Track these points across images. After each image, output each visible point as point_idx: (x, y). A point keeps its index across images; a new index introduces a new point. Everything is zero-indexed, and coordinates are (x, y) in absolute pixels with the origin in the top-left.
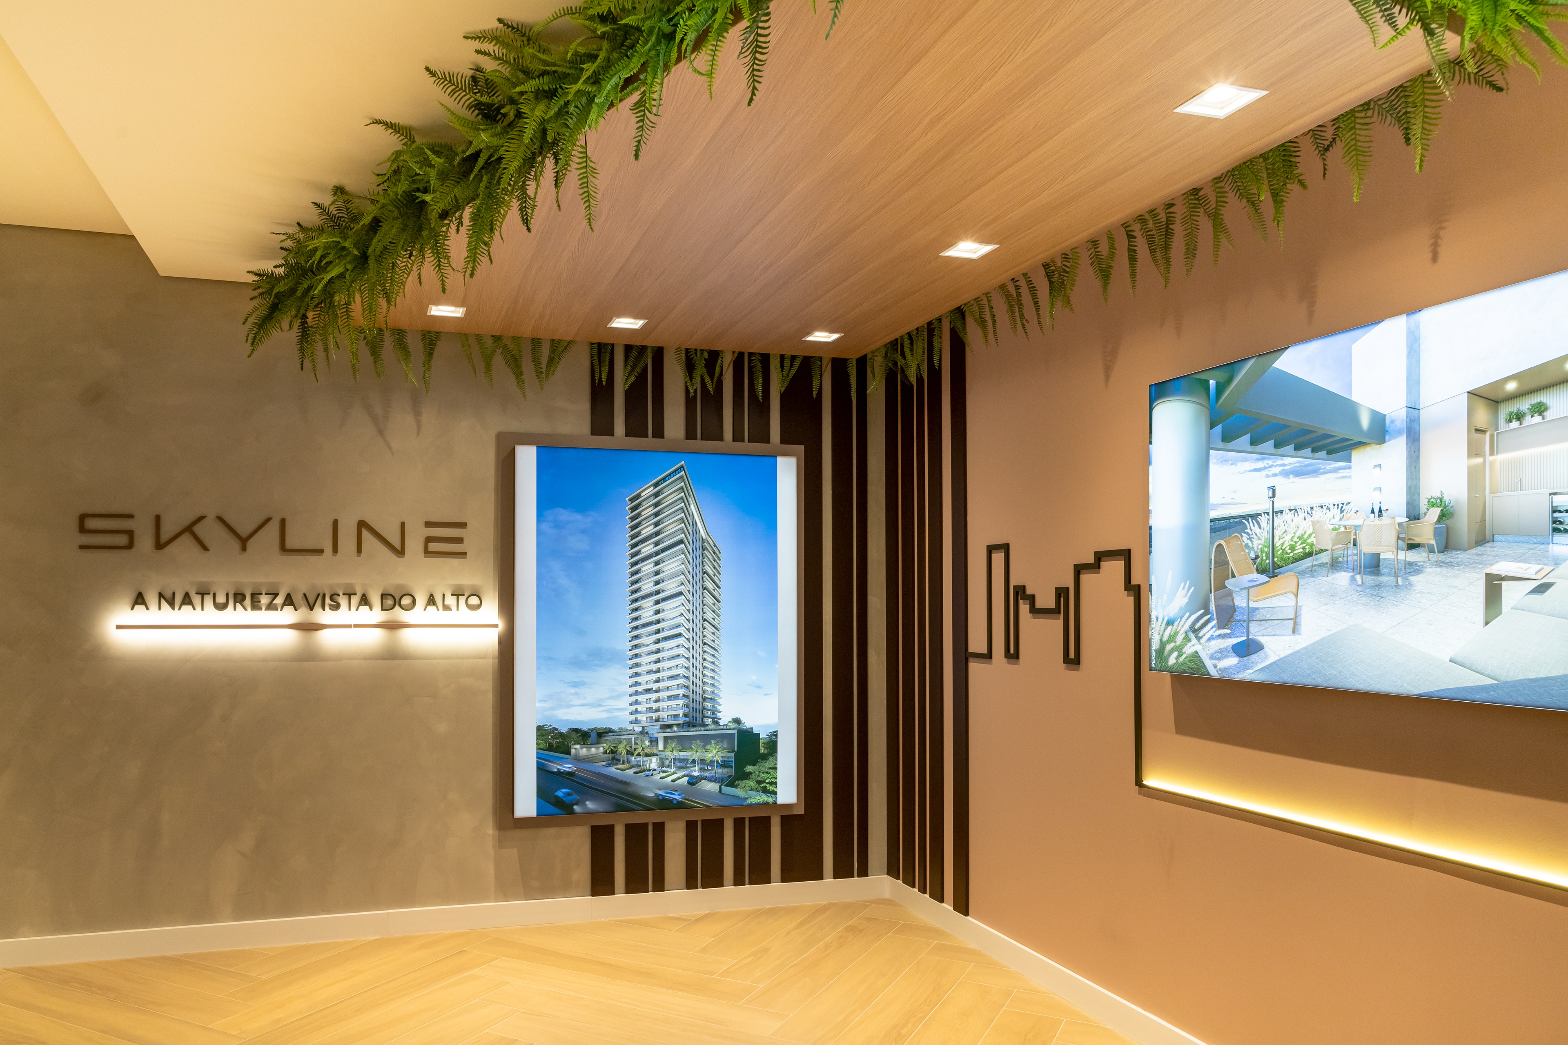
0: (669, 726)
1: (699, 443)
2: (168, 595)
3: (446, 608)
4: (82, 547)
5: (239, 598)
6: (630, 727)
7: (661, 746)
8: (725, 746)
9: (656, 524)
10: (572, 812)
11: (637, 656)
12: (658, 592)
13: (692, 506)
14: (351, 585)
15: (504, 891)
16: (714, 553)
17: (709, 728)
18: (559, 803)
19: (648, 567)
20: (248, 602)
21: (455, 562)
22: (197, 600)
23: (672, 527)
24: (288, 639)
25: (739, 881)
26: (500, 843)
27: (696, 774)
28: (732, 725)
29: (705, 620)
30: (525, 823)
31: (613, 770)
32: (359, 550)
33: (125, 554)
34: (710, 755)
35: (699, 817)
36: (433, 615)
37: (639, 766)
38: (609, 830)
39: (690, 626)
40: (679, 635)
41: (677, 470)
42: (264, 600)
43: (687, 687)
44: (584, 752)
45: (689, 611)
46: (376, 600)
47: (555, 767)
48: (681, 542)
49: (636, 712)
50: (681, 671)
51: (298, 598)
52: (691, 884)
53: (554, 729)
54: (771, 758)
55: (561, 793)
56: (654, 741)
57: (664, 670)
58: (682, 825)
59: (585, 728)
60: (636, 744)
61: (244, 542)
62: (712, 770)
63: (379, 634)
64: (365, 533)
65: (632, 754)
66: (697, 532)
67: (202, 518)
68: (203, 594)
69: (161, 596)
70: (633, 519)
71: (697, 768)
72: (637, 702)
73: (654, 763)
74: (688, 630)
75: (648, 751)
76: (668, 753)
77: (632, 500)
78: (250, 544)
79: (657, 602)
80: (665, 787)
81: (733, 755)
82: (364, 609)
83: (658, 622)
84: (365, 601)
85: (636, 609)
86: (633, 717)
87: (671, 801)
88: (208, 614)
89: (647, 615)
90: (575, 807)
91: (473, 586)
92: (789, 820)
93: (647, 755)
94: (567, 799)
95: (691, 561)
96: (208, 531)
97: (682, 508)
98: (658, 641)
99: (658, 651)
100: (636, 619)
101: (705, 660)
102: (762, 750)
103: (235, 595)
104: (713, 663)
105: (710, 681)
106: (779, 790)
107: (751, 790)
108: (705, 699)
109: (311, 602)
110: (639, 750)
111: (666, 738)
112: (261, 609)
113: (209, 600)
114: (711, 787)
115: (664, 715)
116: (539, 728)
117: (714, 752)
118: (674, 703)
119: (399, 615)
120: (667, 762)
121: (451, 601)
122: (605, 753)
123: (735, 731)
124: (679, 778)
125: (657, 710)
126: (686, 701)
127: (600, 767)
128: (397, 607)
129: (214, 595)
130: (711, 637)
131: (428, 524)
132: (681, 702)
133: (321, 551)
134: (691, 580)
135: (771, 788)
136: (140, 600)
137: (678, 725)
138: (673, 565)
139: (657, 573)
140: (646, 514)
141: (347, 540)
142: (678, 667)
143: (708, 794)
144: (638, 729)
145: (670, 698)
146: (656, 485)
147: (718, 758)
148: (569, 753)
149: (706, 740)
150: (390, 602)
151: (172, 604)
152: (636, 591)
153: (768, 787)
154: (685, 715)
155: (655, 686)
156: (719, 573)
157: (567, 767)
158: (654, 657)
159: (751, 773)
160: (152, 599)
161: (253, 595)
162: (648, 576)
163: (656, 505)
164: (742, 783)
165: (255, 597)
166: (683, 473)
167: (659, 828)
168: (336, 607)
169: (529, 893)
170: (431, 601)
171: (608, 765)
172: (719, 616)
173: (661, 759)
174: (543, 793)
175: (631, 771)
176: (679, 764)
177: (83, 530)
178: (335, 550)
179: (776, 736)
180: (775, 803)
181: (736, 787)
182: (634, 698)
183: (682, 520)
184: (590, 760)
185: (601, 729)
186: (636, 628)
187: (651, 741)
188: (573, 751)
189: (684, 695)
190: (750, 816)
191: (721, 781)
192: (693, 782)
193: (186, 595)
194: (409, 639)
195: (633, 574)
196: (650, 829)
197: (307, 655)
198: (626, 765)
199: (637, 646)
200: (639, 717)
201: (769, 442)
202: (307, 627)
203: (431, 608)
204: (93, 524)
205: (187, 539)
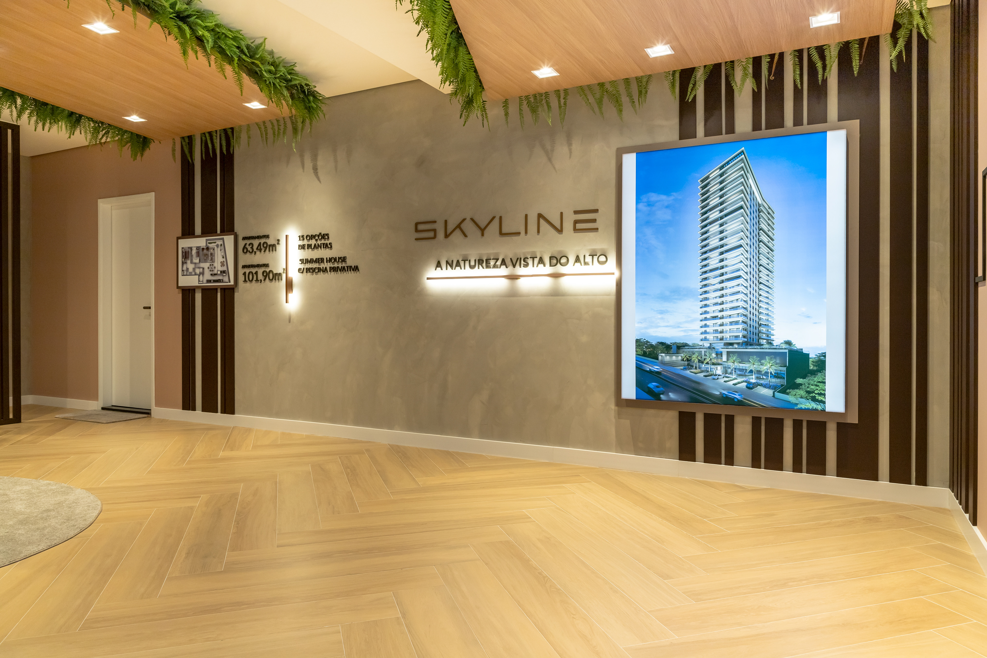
0: (732, 344)
1: (764, 132)
3: (586, 263)
4: (416, 239)
5: (480, 262)
6: (701, 343)
7: (724, 358)
8: (778, 361)
9: (721, 197)
10: (660, 399)
11: (706, 292)
12: (722, 246)
13: (750, 180)
14: (534, 252)
15: (621, 445)
16: (769, 213)
17: (763, 347)
18: (650, 392)
19: (714, 228)
20: (484, 264)
21: (591, 234)
22: (462, 263)
23: (733, 197)
24: (503, 284)
25: (797, 468)
26: (619, 415)
27: (753, 381)
28: (784, 346)
29: (761, 265)
30: (629, 403)
31: (688, 373)
32: (538, 232)
33: (433, 241)
34: (765, 368)
35: (763, 415)
36: (579, 268)
37: (708, 371)
38: (691, 416)
39: (748, 270)
40: (739, 277)
41: (738, 154)
42: (492, 263)
43: (745, 316)
44: (667, 358)
45: (747, 259)
46: (547, 261)
47: (648, 367)
48: (741, 207)
49: (705, 332)
50: (741, 304)
51: (508, 261)
52: (756, 464)
53: (647, 341)
54: (819, 374)
55: (652, 385)
56: (719, 354)
57: (727, 303)
58: (749, 420)
59: (668, 342)
60: (706, 355)
61: (482, 231)
62: (767, 379)
63: (549, 280)
64: (542, 221)
65: (703, 363)
66: (754, 199)
67: (464, 220)
68: (464, 261)
69: (447, 262)
70: (703, 194)
71: (754, 377)
72: (706, 326)
73: (719, 370)
74: (746, 273)
75: (714, 361)
76: (730, 364)
77: (702, 181)
78: (486, 232)
79: (722, 253)
80: (728, 389)
81: (785, 369)
82: (541, 266)
83: (722, 267)
84: (541, 261)
85: (706, 259)
86: (703, 336)
87: (733, 399)
88: (467, 271)
89: (714, 262)
90: (662, 396)
91: (602, 249)
92: (842, 428)
93: (714, 364)
94: (656, 390)
95: (749, 221)
96: (468, 226)
97: (742, 183)
98: (722, 282)
99: (722, 289)
100: (705, 266)
101: (760, 295)
102: (811, 367)
103: (479, 260)
104: (767, 298)
105: (765, 312)
106: (827, 400)
107: (802, 397)
108: (760, 325)
109: (514, 263)
110: (708, 360)
111: (728, 353)
112: (491, 268)
113: (467, 263)
114: (767, 392)
115: (726, 335)
116: (637, 341)
117: (769, 365)
118: (735, 327)
119: (560, 269)
120: (729, 371)
121: (589, 259)
122: (683, 360)
123: (787, 351)
124: (739, 383)
125: (722, 332)
126: (745, 326)
127: (679, 369)
128: (559, 264)
129: (470, 261)
130: (766, 278)
131: (576, 212)
132: (741, 327)
133: (519, 234)
134: (749, 235)
135: (820, 398)
136: (439, 265)
137: (738, 344)
138: (734, 225)
139: (722, 232)
141: (532, 227)
142: (739, 300)
143: (763, 397)
144: (707, 345)
145: (731, 323)
146: (722, 168)
147: (772, 370)
148: (658, 359)
149: (761, 356)
150: (554, 261)
151: (451, 266)
152: (705, 246)
153: (817, 397)
154: (744, 337)
155: (719, 315)
156: (773, 229)
157: (656, 368)
158: (719, 293)
159: (801, 384)
160: (444, 263)
161: (487, 260)
162: (715, 234)
163: (721, 183)
164: (793, 392)
165: (488, 261)
166: (743, 156)
167: (730, 419)
168: (526, 265)
169: (638, 450)
170: (577, 260)
171: (685, 369)
172: (772, 261)
173: (725, 368)
174: (640, 384)
175: (702, 375)
176: (739, 373)
177: (417, 230)
178: (526, 232)
179: (825, 356)
180: (823, 411)
181: (788, 394)
182: (703, 323)
183: (742, 191)
184: (672, 364)
185: (680, 343)
186: (705, 272)
187: (717, 354)
188: (660, 358)
189: (743, 322)
190: (805, 418)
191: (774, 388)
192: (751, 387)
193: (458, 262)
194: (566, 283)
195: (703, 234)
196: (723, 419)
197: (513, 294)
198: (698, 370)
199: (705, 286)
200: (708, 336)
201: (826, 122)
202: (513, 278)
203: (578, 264)
204: (421, 227)
205: (458, 232)
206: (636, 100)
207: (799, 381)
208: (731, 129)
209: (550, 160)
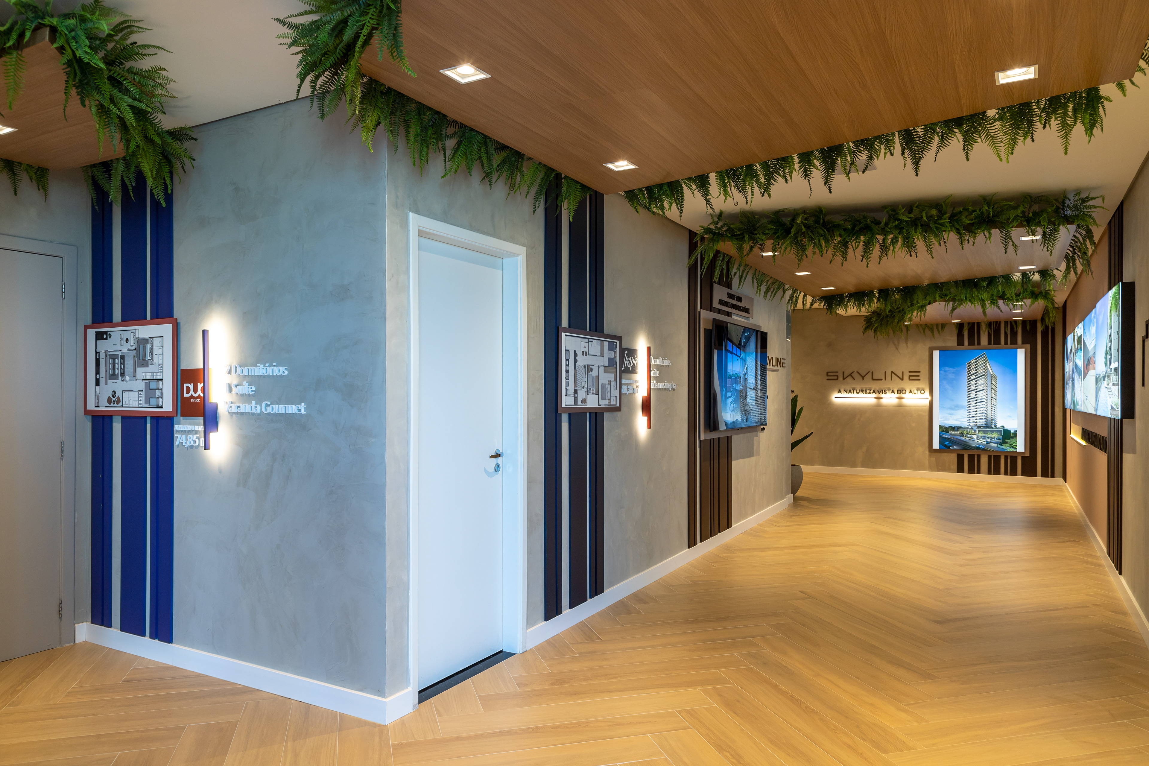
0: (980, 427)
1: (992, 346)
2: (846, 390)
3: (915, 393)
5: (862, 391)
6: (967, 427)
7: (977, 432)
8: (999, 434)
9: (976, 370)
10: (950, 449)
11: (969, 407)
12: (976, 389)
13: (988, 365)
14: (890, 388)
15: (931, 469)
16: (995, 378)
17: (993, 428)
18: (945, 446)
19: (973, 382)
20: (864, 392)
21: (917, 381)
22: (852, 391)
23: (981, 371)
24: (873, 401)
25: (1006, 474)
26: (930, 456)
27: (989, 441)
29: (992, 397)
30: (936, 451)
32: (891, 379)
33: (837, 381)
34: (994, 436)
35: (992, 454)
36: (911, 395)
37: (970, 438)
38: (963, 455)
39: (987, 399)
40: (983, 401)
41: (983, 354)
42: (868, 391)
43: (986, 416)
44: (953, 432)
45: (986, 395)
46: (896, 391)
47: (945, 436)
48: (984, 375)
49: (969, 422)
50: (984, 412)
51: (876, 391)
52: (989, 473)
53: (944, 426)
54: (1015, 438)
55: (946, 443)
56: (975, 431)
57: (978, 411)
58: (987, 456)
59: (954, 426)
60: (969, 431)
61: (863, 377)
62: (995, 440)
63: (897, 400)
64: (893, 374)
65: (968, 434)
66: (989, 372)
68: (854, 390)
69: (844, 390)
70: (968, 369)
71: (989, 439)
72: (969, 420)
73: (975, 437)
75: (973, 433)
76: (980, 434)
77: (968, 364)
79: (976, 392)
80: (979, 444)
81: (1001, 436)
82: (893, 394)
83: (976, 397)
84: (893, 392)
85: (969, 394)
86: (968, 424)
87: (982, 448)
88: (855, 395)
89: (973, 395)
91: (922, 388)
92: (1024, 458)
93: (973, 435)
94: (948, 445)
95: (987, 380)
96: (854, 375)
97: (985, 365)
98: (976, 403)
99: (976, 406)
100: (969, 397)
101: (992, 409)
102: (1012, 436)
103: (861, 390)
104: (994, 409)
105: (993, 415)
106: (1018, 448)
107: (1008, 447)
108: (992, 420)
109: (879, 392)
110: (970, 433)
111: (979, 430)
112: (867, 394)
113: (855, 391)
114: (995, 445)
115: (978, 424)
116: (940, 425)
119: (902, 395)
120: (979, 437)
121: (916, 392)
122: (960, 433)
123: (1002, 430)
124: (983, 442)
125: (976, 422)
126: (986, 420)
127: (958, 437)
128: (901, 393)
130: (994, 402)
131: (910, 372)
132: (984, 420)
133: (882, 379)
134: (987, 386)
136: (840, 391)
137: (983, 427)
138: (981, 381)
139: (976, 384)
140: (972, 367)
142: (983, 410)
143: (993, 447)
144: (970, 427)
145: (980, 419)
146: (976, 359)
147: (996, 437)
148: (949, 433)
149: (992, 432)
150: (899, 392)
151: (847, 392)
152: (969, 389)
153: (1014, 446)
154: (985, 424)
155: (975, 416)
156: (997, 384)
157: (948, 436)
160: (842, 391)
161: (865, 390)
162: (973, 385)
163: (976, 365)
164: (1005, 445)
165: (866, 391)
166: (985, 355)
167: (979, 457)
168: (886, 393)
169: (939, 470)
170: (911, 392)
171: (961, 437)
172: (996, 396)
173: (977, 436)
174: (941, 443)
175: (968, 439)
176: (983, 438)
177: (827, 375)
178: (885, 379)
179: (1017, 432)
180: (1016, 452)
181: (1002, 446)
182: (969, 419)
183: (984, 369)
184: (955, 435)
185: (959, 427)
186: (969, 399)
190: (1009, 455)
191: (997, 443)
192: (988, 443)
193: (850, 390)
194: (905, 401)
195: (968, 384)
196: (976, 456)
197: (879, 405)
198: (966, 437)
199: (969, 404)
200: (970, 424)
201: (1017, 344)
202: (879, 398)
203: (911, 394)
204: (829, 374)
205: (850, 377)
206: (940, 330)
207: (1007, 441)
208: (979, 343)
209: (897, 349)
